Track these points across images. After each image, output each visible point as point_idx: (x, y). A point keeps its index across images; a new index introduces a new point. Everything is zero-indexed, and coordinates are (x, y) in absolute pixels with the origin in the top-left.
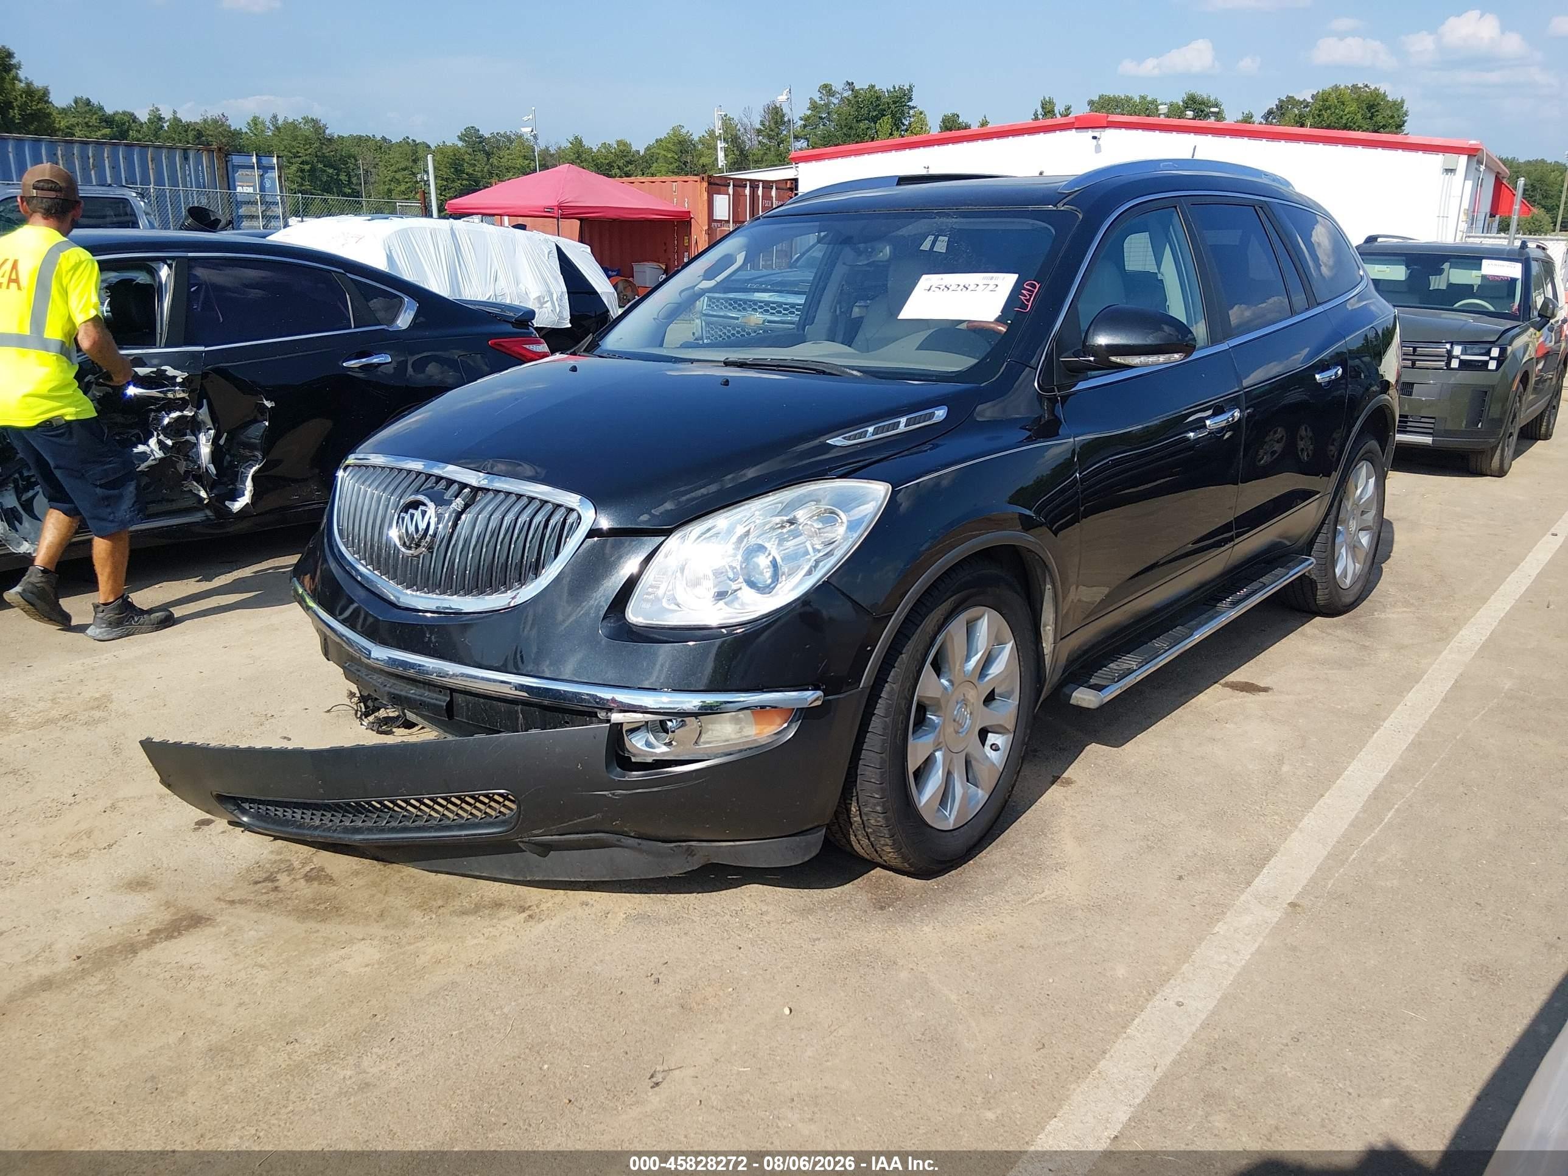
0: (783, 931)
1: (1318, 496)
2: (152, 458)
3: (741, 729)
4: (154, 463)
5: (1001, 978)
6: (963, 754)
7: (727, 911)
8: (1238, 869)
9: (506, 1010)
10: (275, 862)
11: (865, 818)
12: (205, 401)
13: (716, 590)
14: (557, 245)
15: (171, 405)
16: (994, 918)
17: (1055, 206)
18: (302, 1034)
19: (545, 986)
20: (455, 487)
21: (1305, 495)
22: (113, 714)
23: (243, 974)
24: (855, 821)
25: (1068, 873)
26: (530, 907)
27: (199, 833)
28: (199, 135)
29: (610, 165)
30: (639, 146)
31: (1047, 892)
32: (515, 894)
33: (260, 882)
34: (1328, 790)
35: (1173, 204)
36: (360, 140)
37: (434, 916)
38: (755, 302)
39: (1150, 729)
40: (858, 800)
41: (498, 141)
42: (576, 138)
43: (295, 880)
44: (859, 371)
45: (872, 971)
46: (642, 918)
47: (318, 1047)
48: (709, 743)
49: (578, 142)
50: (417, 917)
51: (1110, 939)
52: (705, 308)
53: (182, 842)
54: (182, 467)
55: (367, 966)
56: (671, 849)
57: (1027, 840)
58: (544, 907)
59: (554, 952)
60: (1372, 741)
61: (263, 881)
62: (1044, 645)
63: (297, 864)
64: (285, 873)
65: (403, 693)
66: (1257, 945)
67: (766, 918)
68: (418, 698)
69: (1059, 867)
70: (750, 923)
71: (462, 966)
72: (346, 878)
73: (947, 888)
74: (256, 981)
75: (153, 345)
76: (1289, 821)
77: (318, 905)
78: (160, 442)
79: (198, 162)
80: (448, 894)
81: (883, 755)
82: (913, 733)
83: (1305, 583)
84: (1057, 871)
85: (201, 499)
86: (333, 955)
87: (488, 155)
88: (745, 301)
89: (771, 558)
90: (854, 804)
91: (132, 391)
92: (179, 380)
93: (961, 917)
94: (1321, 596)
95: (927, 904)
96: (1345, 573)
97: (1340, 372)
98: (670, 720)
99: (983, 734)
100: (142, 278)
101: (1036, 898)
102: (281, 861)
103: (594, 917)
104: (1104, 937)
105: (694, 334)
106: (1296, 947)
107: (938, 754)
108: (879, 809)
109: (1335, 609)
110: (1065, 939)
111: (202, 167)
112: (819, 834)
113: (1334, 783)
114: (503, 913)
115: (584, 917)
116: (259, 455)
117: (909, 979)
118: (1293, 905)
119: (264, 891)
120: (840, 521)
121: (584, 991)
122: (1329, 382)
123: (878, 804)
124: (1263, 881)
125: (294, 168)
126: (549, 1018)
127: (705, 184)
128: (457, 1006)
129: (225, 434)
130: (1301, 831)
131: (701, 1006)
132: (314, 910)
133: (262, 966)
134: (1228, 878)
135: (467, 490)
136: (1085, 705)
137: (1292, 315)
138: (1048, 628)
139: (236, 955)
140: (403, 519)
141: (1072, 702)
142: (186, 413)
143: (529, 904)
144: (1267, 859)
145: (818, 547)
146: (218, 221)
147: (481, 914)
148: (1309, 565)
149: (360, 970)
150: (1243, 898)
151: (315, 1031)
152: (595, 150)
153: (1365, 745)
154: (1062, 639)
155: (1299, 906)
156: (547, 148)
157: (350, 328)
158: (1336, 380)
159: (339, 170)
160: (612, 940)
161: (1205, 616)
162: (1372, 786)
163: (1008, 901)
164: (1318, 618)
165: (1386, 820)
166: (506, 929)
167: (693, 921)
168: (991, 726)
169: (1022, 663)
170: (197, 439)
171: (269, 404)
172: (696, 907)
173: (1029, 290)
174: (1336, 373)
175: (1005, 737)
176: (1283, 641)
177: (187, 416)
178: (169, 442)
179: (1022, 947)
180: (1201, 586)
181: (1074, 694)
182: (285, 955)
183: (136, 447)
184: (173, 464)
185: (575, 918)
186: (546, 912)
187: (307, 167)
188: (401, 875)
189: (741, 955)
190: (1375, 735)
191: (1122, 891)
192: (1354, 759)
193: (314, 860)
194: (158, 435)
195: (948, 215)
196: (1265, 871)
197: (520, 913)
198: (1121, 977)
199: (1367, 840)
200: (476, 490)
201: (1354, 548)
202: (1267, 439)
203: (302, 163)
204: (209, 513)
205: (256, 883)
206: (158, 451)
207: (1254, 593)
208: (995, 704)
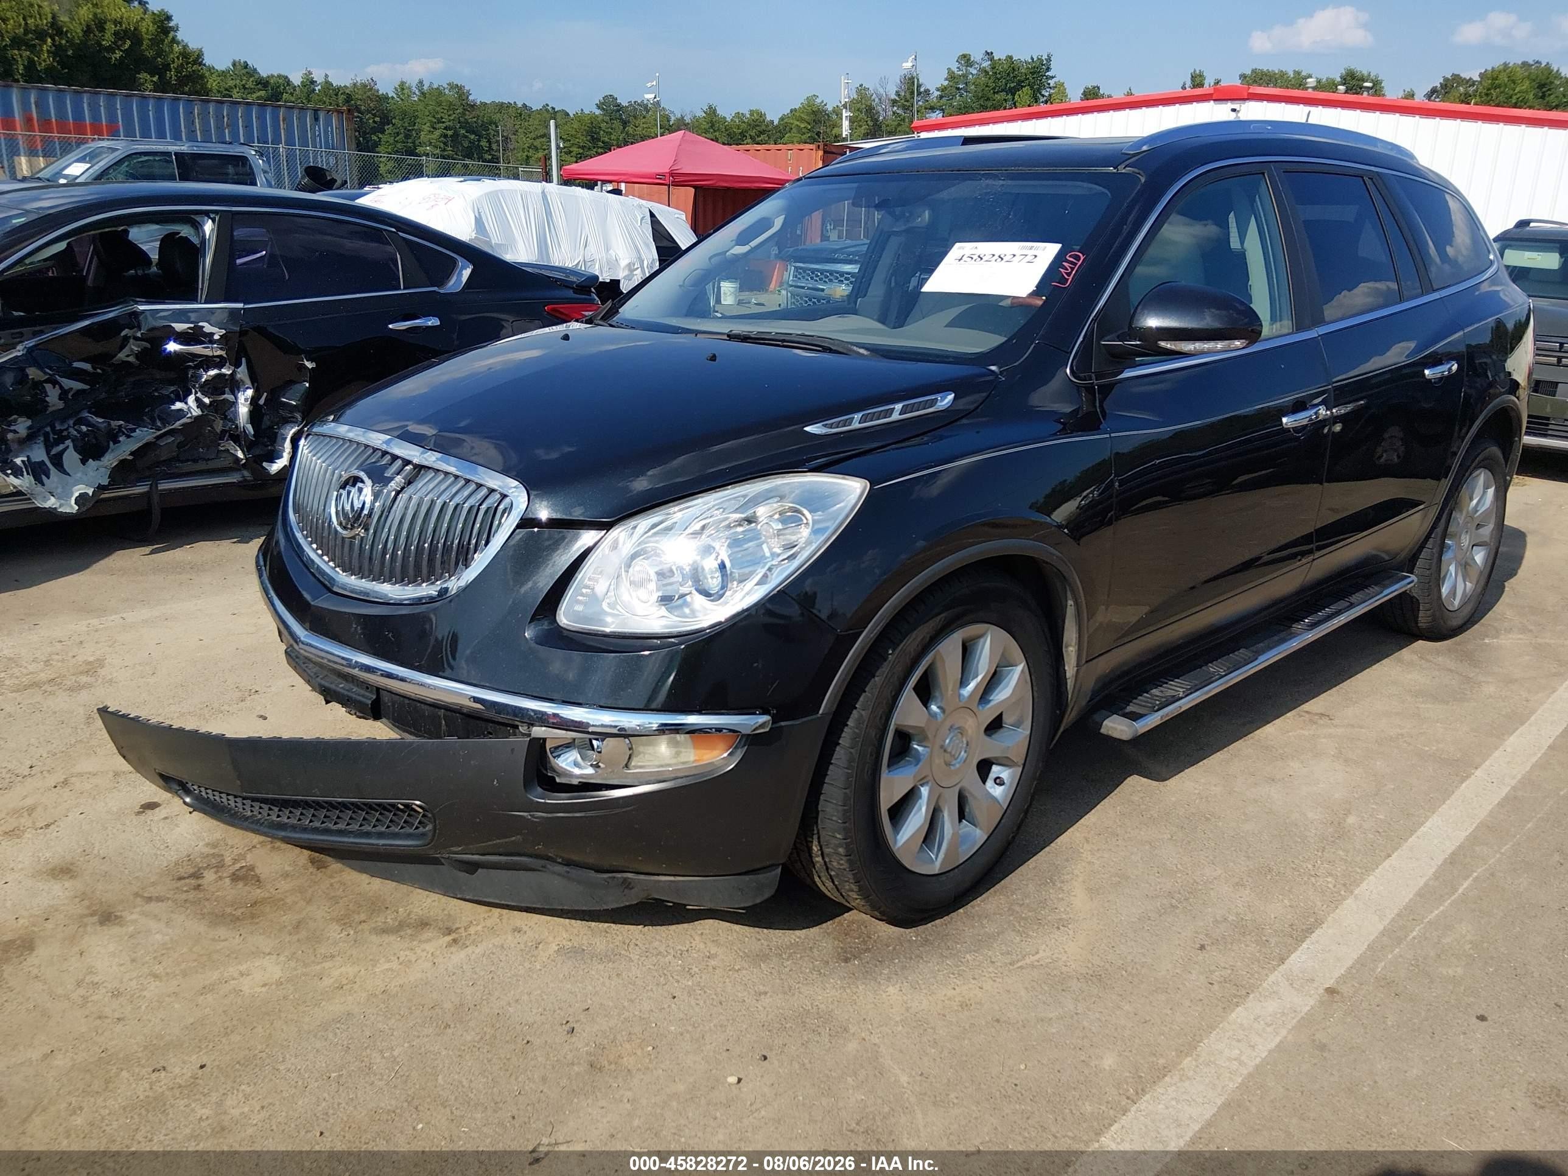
0: (727, 980)
1: (1422, 507)
2: (189, 415)
3: (678, 754)
4: (189, 421)
5: (964, 1058)
6: (956, 790)
7: (671, 951)
8: (1273, 941)
9: (396, 1053)
10: (208, 856)
11: (827, 860)
12: (244, 360)
13: (660, 594)
14: (650, 212)
15: (208, 362)
16: (974, 982)
17: (1115, 168)
18: (173, 1060)
19: (448, 1026)
20: (399, 462)
21: (1410, 504)
22: (100, 680)
23: (134, 983)
24: (818, 862)
25: (1071, 932)
26: (458, 929)
27: (142, 817)
28: (349, 98)
29: (743, 135)
30: (773, 116)
31: (1041, 954)
32: (446, 912)
33: (184, 878)
34: (1397, 849)
35: (1258, 171)
36: (502, 107)
37: (352, 932)
38: (842, 274)
39: (1201, 763)
40: (819, 838)
41: (635, 109)
42: (710, 107)
43: (221, 878)
44: (867, 349)
45: (817, 1038)
46: (577, 952)
47: (185, 1077)
48: (641, 767)
49: (712, 112)
50: (334, 931)
51: (1104, 1019)
52: (791, 278)
53: (120, 827)
54: (219, 425)
55: (264, 985)
56: (605, 880)
57: (1031, 888)
58: (472, 930)
59: (468, 986)
60: (1458, 793)
61: (188, 878)
62: (1066, 668)
63: (228, 860)
64: (213, 870)
65: (333, 687)
66: (1278, 1039)
67: (713, 963)
68: (346, 693)
69: (1061, 924)
70: (694, 967)
71: (364, 995)
72: (274, 880)
73: (927, 940)
74: (145, 993)
75: (194, 300)
76: (1344, 885)
77: (235, 910)
78: (197, 400)
79: (328, 123)
80: (376, 905)
81: (847, 791)
82: (889, 766)
83: (1405, 602)
84: (1058, 928)
85: (238, 459)
86: (232, 970)
87: (625, 123)
88: (831, 273)
89: (719, 561)
90: (815, 842)
91: (172, 347)
92: (216, 337)
93: (935, 977)
94: (1423, 619)
95: (899, 958)
96: (1453, 592)
97: (1455, 367)
98: (597, 739)
99: (984, 768)
100: (185, 231)
101: (1028, 961)
102: (214, 855)
103: (523, 946)
104: (1097, 1015)
105: (780, 305)
106: (1325, 1045)
107: (925, 791)
108: (841, 850)
109: (1440, 632)
110: (1051, 1015)
111: (332, 129)
112: (773, 873)
113: (1406, 840)
114: (427, 934)
115: (513, 946)
116: (299, 416)
117: (858, 1051)
118: (1330, 991)
119: (185, 889)
120: (805, 521)
121: (488, 1037)
122: (1441, 379)
123: (840, 846)
124: (1299, 959)
125: (437, 133)
126: (441, 1066)
127: (821, 153)
128: (345, 1043)
129: (265, 394)
130: (1356, 898)
131: (613, 1067)
132: (231, 914)
133: (156, 976)
134: (1260, 951)
135: (409, 468)
136: (1116, 735)
137: (1401, 301)
138: (1071, 649)
139: (133, 961)
140: (341, 495)
141: (1103, 731)
142: (224, 371)
143: (457, 925)
144: (1310, 931)
145: (778, 551)
146: (334, 181)
147: (402, 933)
148: (1409, 583)
149: (256, 990)
150: (1272, 978)
151: (186, 1058)
152: (728, 119)
153: (1449, 796)
154: (1087, 662)
155: (1338, 993)
156: (683, 117)
157: (399, 289)
158: (1448, 377)
159: (480, 136)
160: (535, 976)
161: (1276, 638)
162: (1450, 847)
163: (993, 962)
164: (1420, 641)
165: (1460, 891)
166: (425, 954)
167: (631, 960)
168: (996, 758)
169: (1035, 688)
170: (236, 398)
171: (309, 365)
172: (638, 943)
173: (1072, 263)
174: (1450, 369)
175: (1011, 770)
176: (1374, 667)
177: (225, 375)
178: (207, 400)
179: (998, 1021)
180: (1275, 603)
181: (1105, 723)
182: (183, 966)
183: (173, 404)
184: (210, 423)
185: (502, 947)
186: (473, 937)
187: (450, 133)
188: (332, 881)
189: (673, 1005)
190: (1464, 785)
191: (1129, 958)
192: (1433, 813)
193: (248, 856)
194: (196, 393)
195: (996, 177)
196: (1305, 945)
197: (444, 935)
198: (1107, 1068)
199: (1434, 914)
200: (420, 468)
201: (1465, 565)
202: (1386, 436)
203: (446, 128)
204: (246, 473)
205: (180, 879)
206: (196, 409)
207: (1338, 613)
208: (1000, 735)
